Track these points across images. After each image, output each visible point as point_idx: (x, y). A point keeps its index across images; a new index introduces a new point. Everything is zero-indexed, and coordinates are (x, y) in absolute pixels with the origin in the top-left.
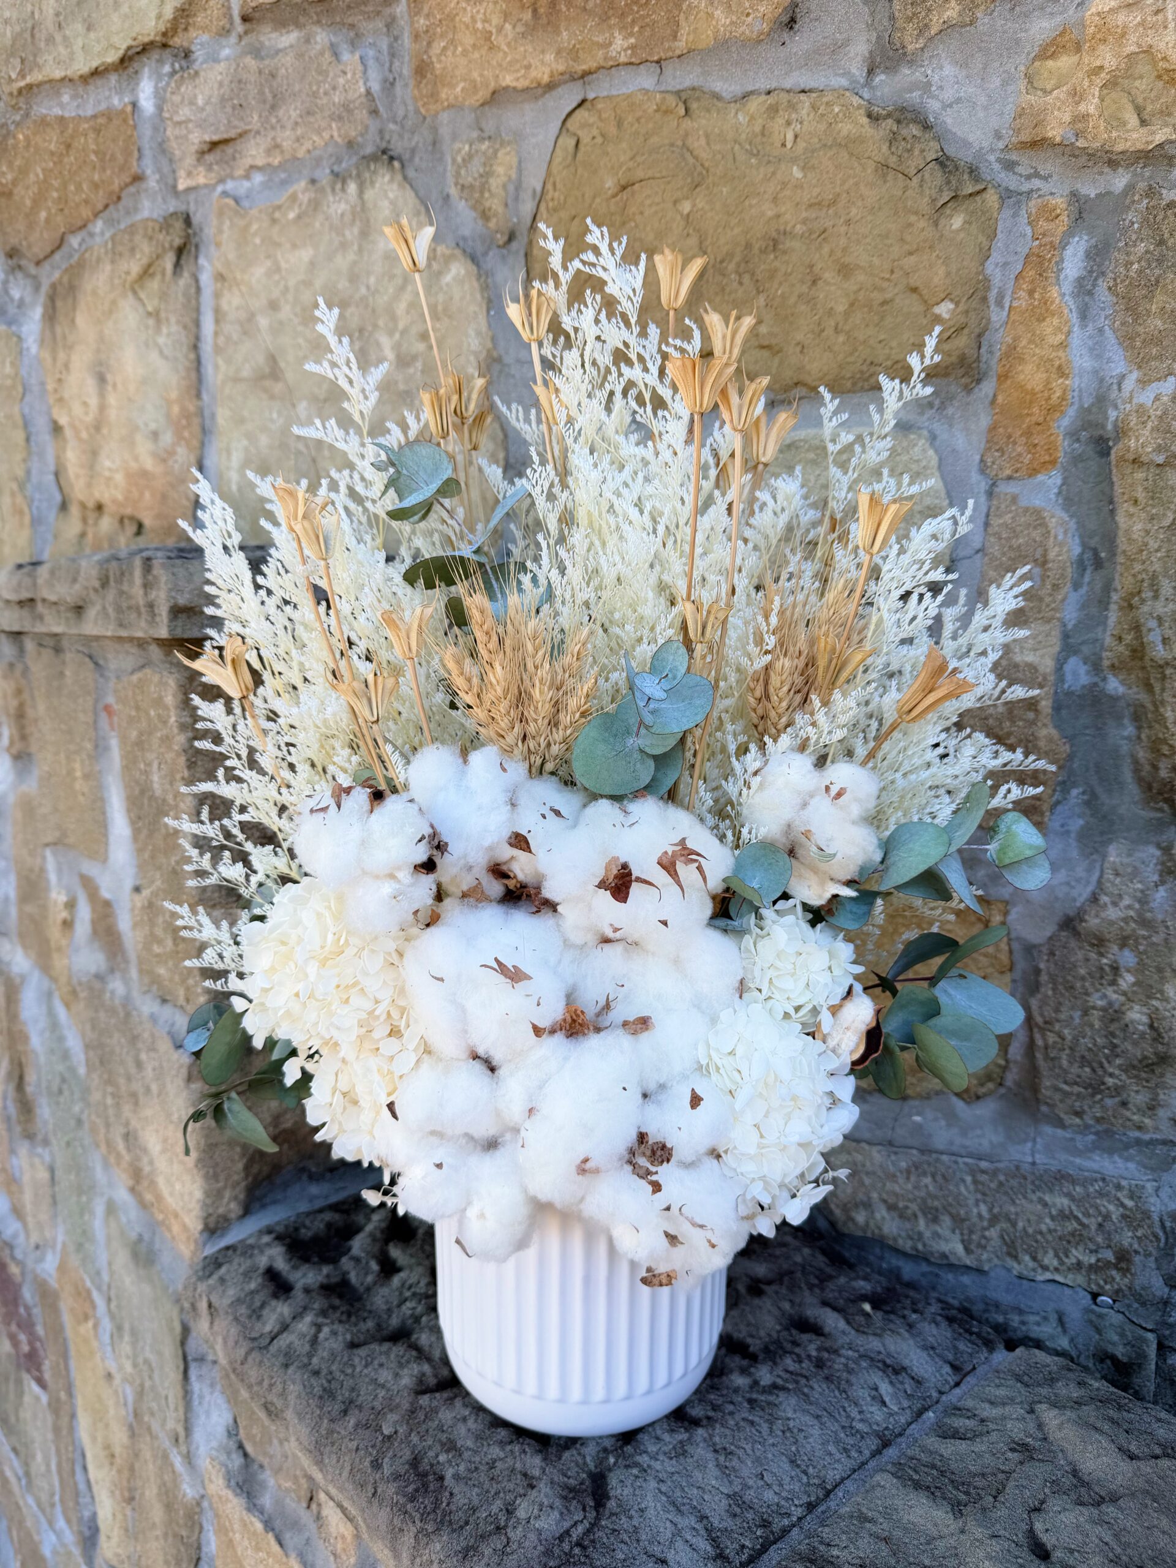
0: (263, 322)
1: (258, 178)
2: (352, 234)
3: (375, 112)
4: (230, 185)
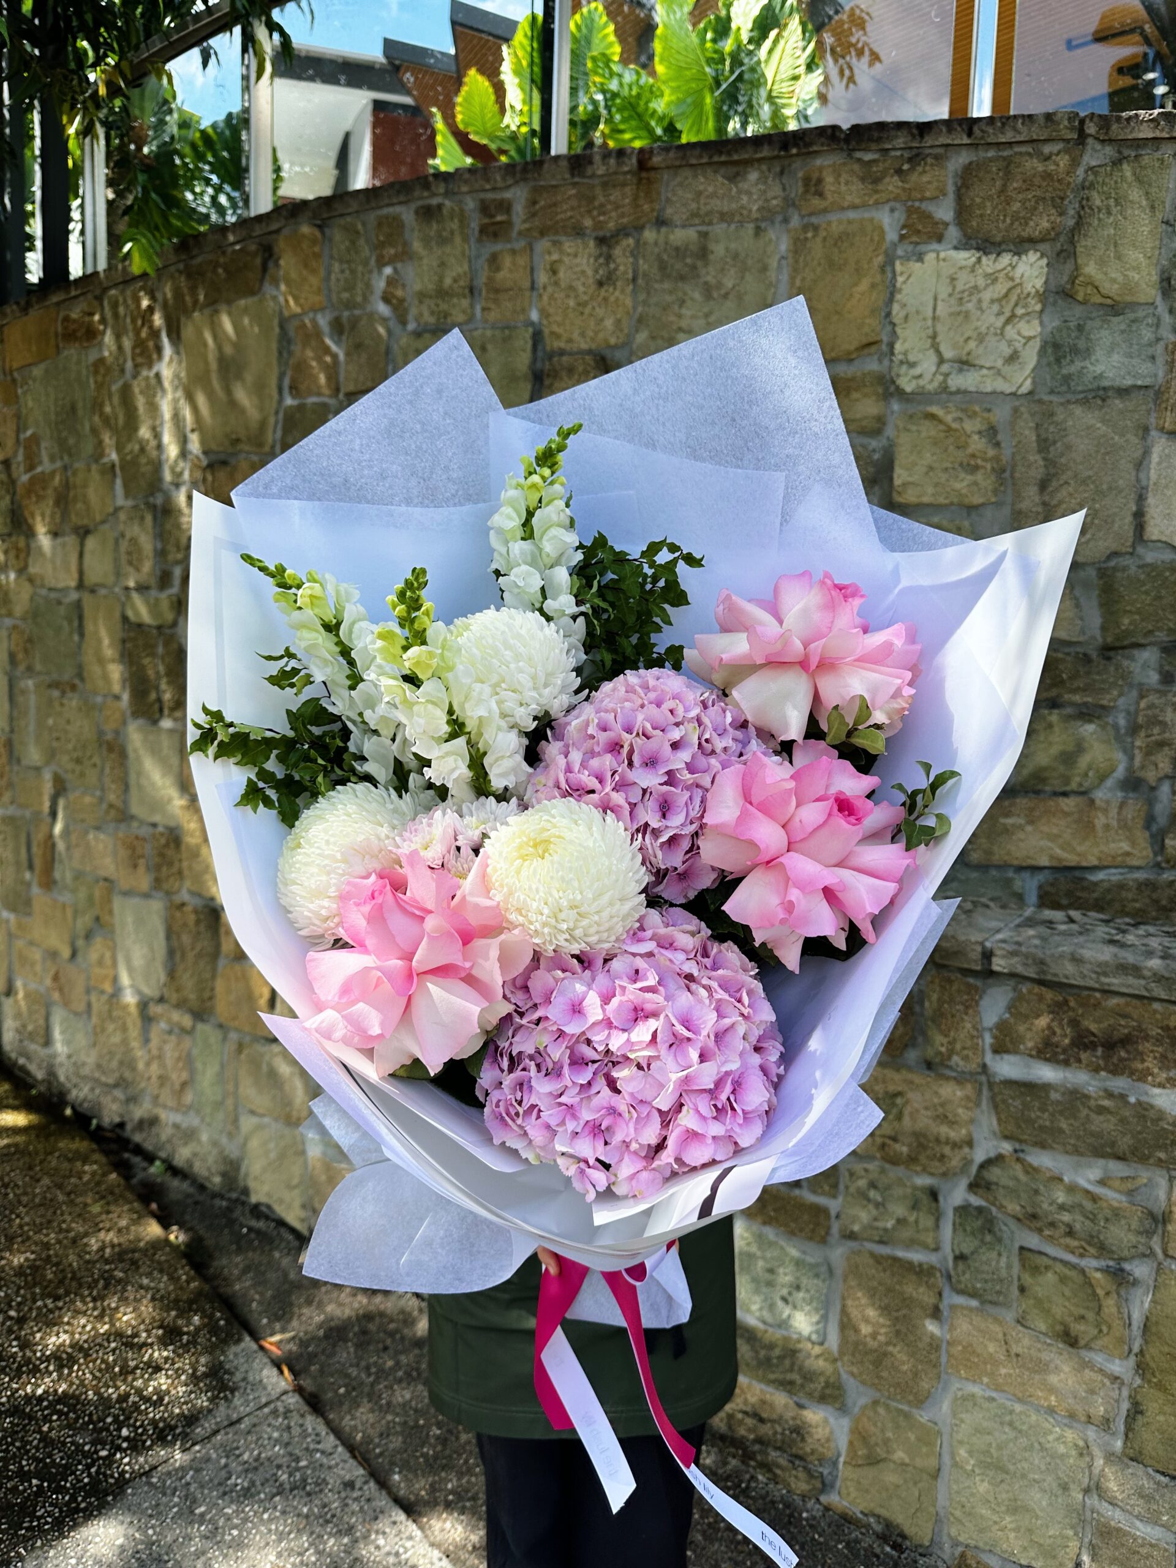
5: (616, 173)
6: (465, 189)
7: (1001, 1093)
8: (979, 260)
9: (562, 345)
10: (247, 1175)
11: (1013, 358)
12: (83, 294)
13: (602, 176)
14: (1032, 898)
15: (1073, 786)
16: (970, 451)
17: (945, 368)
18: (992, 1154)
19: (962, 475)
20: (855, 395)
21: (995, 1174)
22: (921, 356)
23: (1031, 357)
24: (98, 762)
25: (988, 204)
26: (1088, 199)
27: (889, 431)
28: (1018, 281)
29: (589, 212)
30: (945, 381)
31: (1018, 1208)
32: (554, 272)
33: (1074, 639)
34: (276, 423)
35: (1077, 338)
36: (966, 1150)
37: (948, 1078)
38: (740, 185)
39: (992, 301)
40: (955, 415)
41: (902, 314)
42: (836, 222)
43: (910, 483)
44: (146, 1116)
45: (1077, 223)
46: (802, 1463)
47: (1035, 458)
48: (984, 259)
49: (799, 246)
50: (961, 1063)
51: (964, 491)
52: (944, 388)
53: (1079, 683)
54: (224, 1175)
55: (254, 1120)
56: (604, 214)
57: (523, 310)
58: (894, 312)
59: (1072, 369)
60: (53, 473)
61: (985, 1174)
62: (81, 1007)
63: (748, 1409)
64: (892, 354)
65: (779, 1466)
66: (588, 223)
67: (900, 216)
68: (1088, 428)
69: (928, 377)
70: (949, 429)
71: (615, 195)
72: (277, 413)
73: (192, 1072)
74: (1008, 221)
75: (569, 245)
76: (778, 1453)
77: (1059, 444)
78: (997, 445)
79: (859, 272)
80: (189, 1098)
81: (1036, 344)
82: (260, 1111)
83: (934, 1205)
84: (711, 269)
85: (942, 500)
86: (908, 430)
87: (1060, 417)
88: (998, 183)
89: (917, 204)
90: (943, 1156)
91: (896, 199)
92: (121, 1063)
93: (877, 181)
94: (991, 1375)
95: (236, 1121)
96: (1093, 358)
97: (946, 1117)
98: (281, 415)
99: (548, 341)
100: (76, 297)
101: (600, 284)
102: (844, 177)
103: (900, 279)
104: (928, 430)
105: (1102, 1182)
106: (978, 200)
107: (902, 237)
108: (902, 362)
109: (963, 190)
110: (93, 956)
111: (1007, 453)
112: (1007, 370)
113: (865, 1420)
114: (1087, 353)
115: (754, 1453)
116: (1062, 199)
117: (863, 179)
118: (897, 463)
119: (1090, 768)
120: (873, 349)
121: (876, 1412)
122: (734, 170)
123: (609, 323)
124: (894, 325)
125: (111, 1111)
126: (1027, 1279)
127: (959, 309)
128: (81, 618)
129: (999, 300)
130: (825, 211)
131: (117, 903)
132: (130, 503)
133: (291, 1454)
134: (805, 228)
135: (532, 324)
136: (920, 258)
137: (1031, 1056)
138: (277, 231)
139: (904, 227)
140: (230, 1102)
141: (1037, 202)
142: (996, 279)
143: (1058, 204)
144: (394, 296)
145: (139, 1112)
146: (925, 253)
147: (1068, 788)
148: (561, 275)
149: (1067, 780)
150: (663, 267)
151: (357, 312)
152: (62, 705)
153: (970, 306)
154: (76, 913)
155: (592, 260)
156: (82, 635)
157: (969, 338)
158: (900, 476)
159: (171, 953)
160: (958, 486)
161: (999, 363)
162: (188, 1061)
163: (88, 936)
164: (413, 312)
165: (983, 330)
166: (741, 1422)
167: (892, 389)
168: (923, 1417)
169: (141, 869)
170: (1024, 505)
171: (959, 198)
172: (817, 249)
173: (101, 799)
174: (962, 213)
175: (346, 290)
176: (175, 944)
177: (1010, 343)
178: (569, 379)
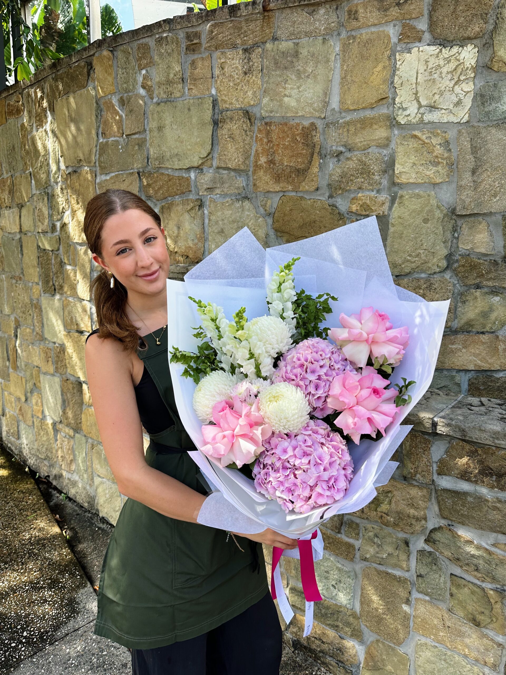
5: (252, 14)
6: (178, 27)
7: (441, 495)
8: (441, 50)
9: (227, 106)
10: (98, 504)
11: (458, 103)
12: (15, 92)
13: (245, 16)
14: (465, 386)
15: (488, 329)
16: (435, 154)
17: (422, 110)
18: (437, 526)
19: (431, 167)
20: (375, 127)
21: (438, 536)
22: (409, 104)
23: (468, 102)
24: (31, 314)
25: (446, 19)
26: (501, 14)
27: (393, 145)
28: (462, 61)
29: (239, 35)
30: (422, 117)
31: (450, 554)
32: (223, 69)
33: (489, 253)
34: (96, 151)
35: (494, 91)
36: (423, 522)
37: (415, 486)
38: (315, 16)
39: (448, 73)
40: (427, 135)
41: (400, 82)
42: (365, 34)
43: (403, 172)
44: (57, 473)
45: (495, 28)
46: (342, 665)
47: (470, 157)
48: (443, 50)
49: (345, 48)
50: (421, 479)
51: (431, 176)
52: (421, 121)
53: (492, 275)
54: (89, 503)
55: (100, 479)
56: (247, 36)
57: (208, 89)
58: (395, 81)
59: (491, 108)
60: (7, 178)
61: (433, 535)
62: (31, 423)
63: (317, 636)
64: (395, 104)
65: (331, 665)
66: (239, 41)
67: (399, 28)
68: (499, 140)
69: (413, 115)
70: (424, 143)
71: (252, 26)
72: (96, 146)
73: (74, 456)
74: (457, 28)
75: (229, 54)
76: (331, 659)
77: (483, 149)
78: (450, 150)
79: (377, 60)
80: (73, 467)
81: (471, 95)
82: (102, 476)
83: (407, 548)
84: (300, 62)
85: (420, 181)
86: (403, 144)
87: (483, 135)
88: (452, 7)
89: (408, 21)
90: (411, 524)
91: (396, 19)
92: (47, 449)
93: (386, 10)
94: (435, 635)
95: (92, 479)
96: (502, 101)
97: (413, 505)
98: (98, 147)
99: (220, 104)
100: (12, 94)
101: (245, 73)
102: (369, 8)
103: (399, 63)
104: (413, 144)
105: (493, 545)
106: (441, 18)
107: (400, 40)
108: (399, 108)
109: (432, 13)
110: (34, 401)
111: (454, 154)
112: (455, 110)
113: (373, 648)
114: (499, 99)
115: (320, 657)
116: (487, 14)
117: (379, 10)
118: (396, 161)
119: (496, 319)
120: (384, 101)
121: (378, 645)
122: (312, 8)
123: (250, 93)
124: (396, 88)
125: (43, 471)
126: (454, 590)
127: (430, 78)
128: (21, 246)
129: (451, 72)
130: (359, 28)
131: (42, 377)
132: (38, 192)
133: (100, 648)
134: (349, 38)
135: (212, 96)
136: (410, 52)
137: (458, 478)
138: (93, 55)
139: (401, 34)
140: (90, 470)
141: (472, 17)
142: (450, 60)
143: (484, 17)
144: (147, 85)
145: (55, 472)
146: (412, 48)
147: (485, 330)
148: (226, 70)
149: (484, 326)
150: (276, 63)
151: (130, 94)
152: (16, 287)
153: (436, 76)
154: (26, 381)
155: (241, 61)
156: (22, 255)
157: (435, 93)
158: (398, 168)
159: (64, 401)
160: (428, 173)
161: (451, 107)
162: (72, 450)
163: (31, 392)
164: (156, 92)
165: (443, 89)
166: (313, 642)
167: (394, 122)
168: (401, 650)
169: (50, 363)
170: (463, 183)
171: (430, 17)
172: (355, 49)
173: (33, 330)
174: (432, 25)
175: (125, 83)
176: (65, 398)
177: (457, 95)
178: (231, 123)
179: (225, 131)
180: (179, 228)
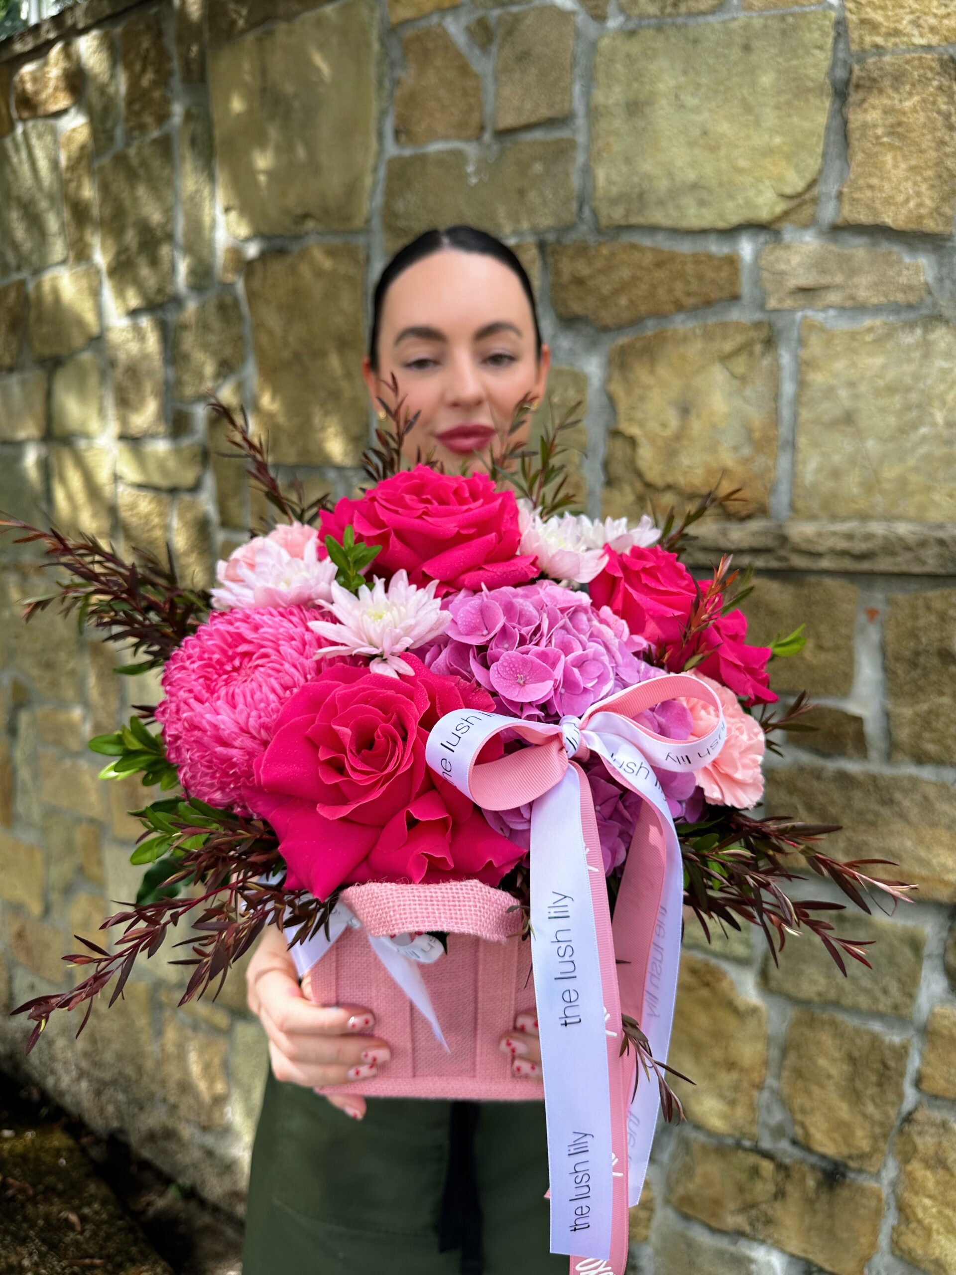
0: (843, 393)
1: (832, 312)
2: (917, 355)
3: (930, 293)
4: (809, 313)
9: (880, 40)
24: (81, 671)
34: (375, 184)
44: (158, 1127)
72: (375, 170)
98: (382, 172)
99: (855, 35)
110: (76, 918)
131: (110, 853)
135: (832, 8)
151: (515, 9)
154: (48, 860)
163: (68, 890)
178: (897, 90)
179: (873, 116)
180: (685, 410)
